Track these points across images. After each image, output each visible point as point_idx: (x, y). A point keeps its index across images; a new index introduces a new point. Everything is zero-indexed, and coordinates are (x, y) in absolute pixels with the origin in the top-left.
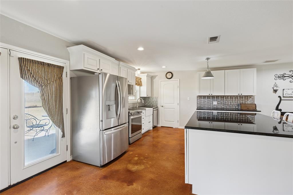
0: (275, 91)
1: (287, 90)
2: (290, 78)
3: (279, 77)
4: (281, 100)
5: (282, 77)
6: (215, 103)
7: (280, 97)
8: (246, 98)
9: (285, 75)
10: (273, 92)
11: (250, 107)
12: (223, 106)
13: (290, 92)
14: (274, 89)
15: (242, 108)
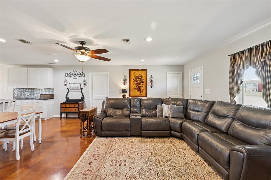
0: (66, 85)
1: (71, 84)
3: (67, 75)
5: (69, 75)
6: (27, 94)
7: (68, 89)
9: (71, 74)
11: (46, 97)
12: (33, 97)
13: (73, 85)
14: (65, 83)
15: (41, 98)
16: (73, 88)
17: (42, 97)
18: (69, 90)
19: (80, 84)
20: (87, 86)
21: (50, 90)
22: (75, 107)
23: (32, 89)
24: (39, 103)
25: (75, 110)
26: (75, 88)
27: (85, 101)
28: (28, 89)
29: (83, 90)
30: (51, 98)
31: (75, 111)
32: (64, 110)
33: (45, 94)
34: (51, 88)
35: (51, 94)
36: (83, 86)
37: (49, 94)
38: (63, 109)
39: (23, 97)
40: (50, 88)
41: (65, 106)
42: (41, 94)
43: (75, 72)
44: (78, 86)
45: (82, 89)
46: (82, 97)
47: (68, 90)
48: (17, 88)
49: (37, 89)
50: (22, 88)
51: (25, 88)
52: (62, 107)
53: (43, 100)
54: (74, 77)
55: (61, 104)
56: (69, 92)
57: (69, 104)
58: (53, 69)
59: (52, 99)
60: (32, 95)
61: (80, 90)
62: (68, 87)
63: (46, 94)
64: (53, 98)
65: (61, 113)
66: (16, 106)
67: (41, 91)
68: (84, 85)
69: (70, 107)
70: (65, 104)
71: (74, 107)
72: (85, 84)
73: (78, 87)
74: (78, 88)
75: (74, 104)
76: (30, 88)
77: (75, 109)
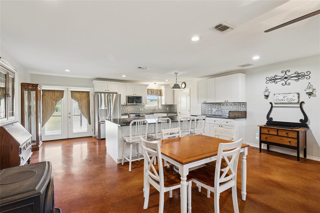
0: (267, 97)
1: (277, 95)
2: (283, 80)
3: (270, 80)
4: (272, 107)
5: (274, 80)
6: (214, 110)
7: (271, 103)
8: (239, 105)
9: (276, 78)
10: (265, 98)
11: (236, 115)
12: (220, 114)
13: (281, 97)
14: (266, 94)
15: (230, 115)
16: (282, 102)
17: (232, 115)
18: (274, 105)
19: (298, 94)
20: (315, 96)
21: (242, 106)
22: (289, 136)
23: (220, 104)
24: (228, 123)
25: (290, 142)
26: (286, 102)
27: (309, 126)
28: (215, 104)
29: (304, 106)
30: (243, 116)
31: (289, 144)
32: (266, 138)
33: (234, 111)
34: (243, 103)
35: (242, 110)
36: (304, 97)
37: (240, 110)
38: (264, 137)
39: (210, 114)
40: (241, 103)
41: (267, 133)
42: (230, 110)
43: (286, 73)
44: (292, 97)
45: (303, 102)
46: (303, 119)
47: (271, 105)
48: (205, 103)
49: (225, 104)
50: (209, 103)
51: (212, 103)
52: (262, 132)
53: (234, 120)
54: (283, 82)
55: (261, 128)
56: (273, 108)
57: (276, 130)
58: (246, 75)
59: (244, 119)
60: (219, 111)
61: (299, 105)
62: (270, 99)
63: (237, 111)
64: (246, 118)
65: (261, 142)
66: (206, 124)
67: (229, 106)
68: (307, 96)
69: (277, 135)
70: (269, 129)
71: (286, 135)
72: (310, 94)
73: (294, 100)
74: (292, 102)
75: (287, 132)
76: (217, 103)
77: (289, 140)
